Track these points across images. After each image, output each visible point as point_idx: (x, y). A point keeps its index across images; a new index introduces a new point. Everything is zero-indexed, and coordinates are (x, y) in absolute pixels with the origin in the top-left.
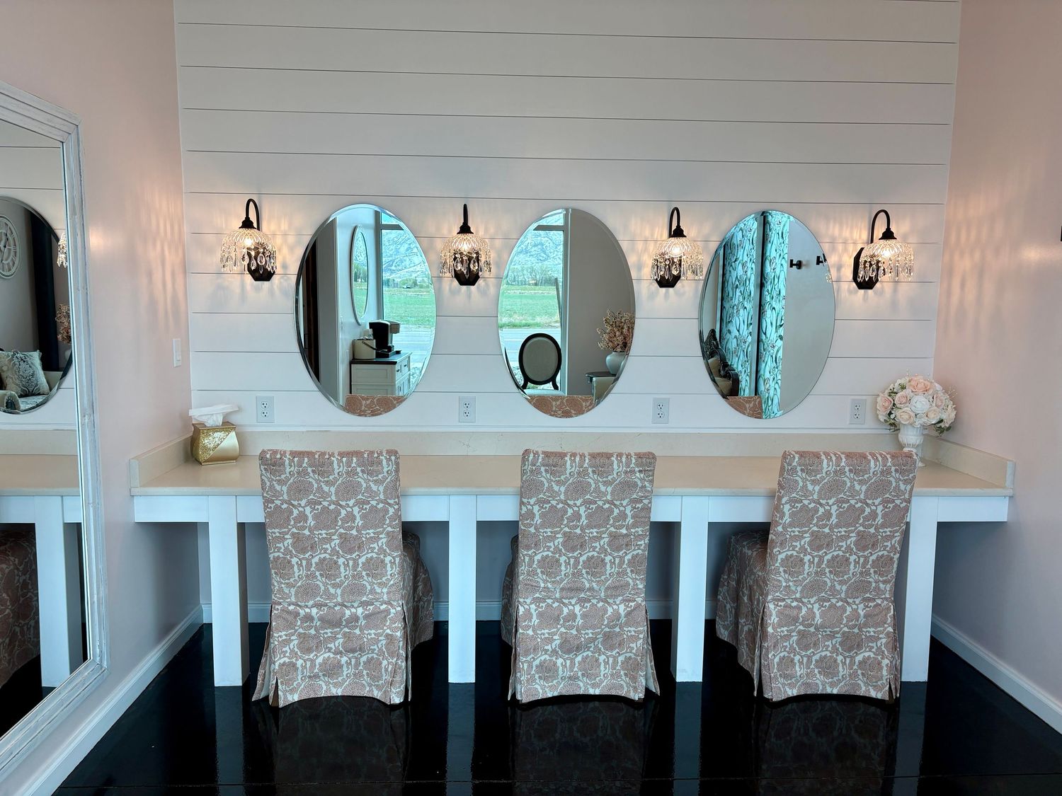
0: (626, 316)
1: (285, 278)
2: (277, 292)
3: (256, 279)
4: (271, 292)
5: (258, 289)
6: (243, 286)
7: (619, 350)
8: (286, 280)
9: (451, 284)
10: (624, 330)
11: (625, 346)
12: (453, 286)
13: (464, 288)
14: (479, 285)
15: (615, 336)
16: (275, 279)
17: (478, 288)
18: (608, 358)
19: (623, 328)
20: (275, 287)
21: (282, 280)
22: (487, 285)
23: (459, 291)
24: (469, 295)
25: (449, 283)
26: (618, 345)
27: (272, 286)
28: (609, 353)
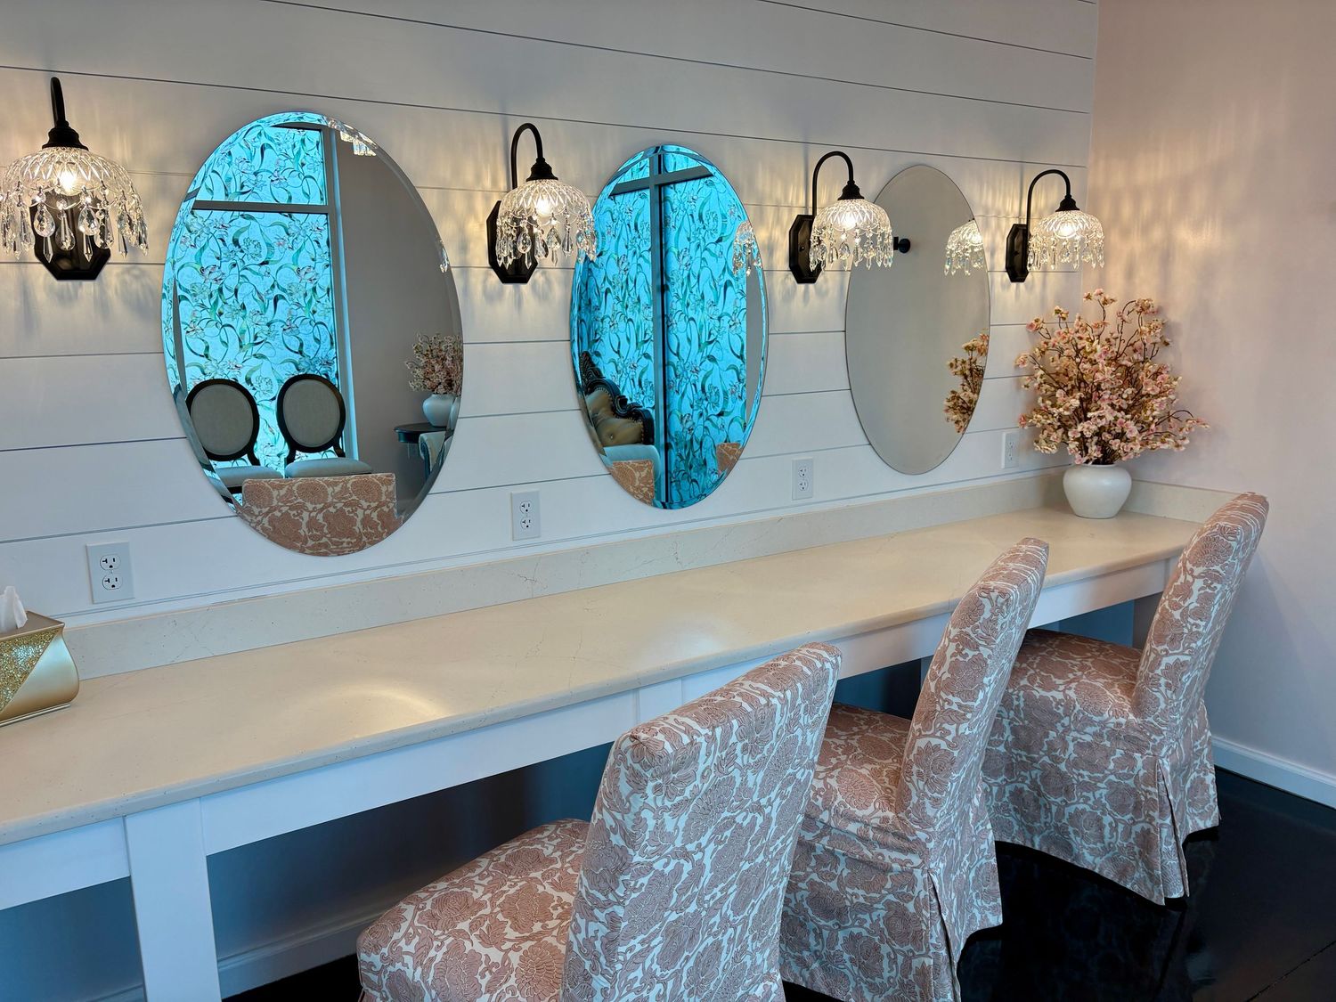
0: (448, 342)
1: (136, 272)
2: (118, 307)
3: (60, 274)
4: (102, 305)
5: (64, 299)
6: (25, 293)
7: (442, 391)
8: (137, 277)
9: (485, 281)
10: (447, 362)
11: (452, 386)
12: (488, 284)
13: (509, 287)
14: (535, 282)
15: (434, 371)
16: (109, 272)
17: (534, 287)
18: (427, 404)
19: (444, 359)
20: (111, 293)
21: (127, 277)
22: (548, 281)
23: (501, 294)
24: (519, 302)
25: (481, 278)
26: (440, 384)
27: (103, 291)
28: (428, 396)
